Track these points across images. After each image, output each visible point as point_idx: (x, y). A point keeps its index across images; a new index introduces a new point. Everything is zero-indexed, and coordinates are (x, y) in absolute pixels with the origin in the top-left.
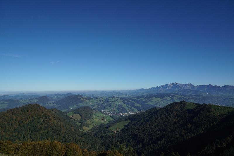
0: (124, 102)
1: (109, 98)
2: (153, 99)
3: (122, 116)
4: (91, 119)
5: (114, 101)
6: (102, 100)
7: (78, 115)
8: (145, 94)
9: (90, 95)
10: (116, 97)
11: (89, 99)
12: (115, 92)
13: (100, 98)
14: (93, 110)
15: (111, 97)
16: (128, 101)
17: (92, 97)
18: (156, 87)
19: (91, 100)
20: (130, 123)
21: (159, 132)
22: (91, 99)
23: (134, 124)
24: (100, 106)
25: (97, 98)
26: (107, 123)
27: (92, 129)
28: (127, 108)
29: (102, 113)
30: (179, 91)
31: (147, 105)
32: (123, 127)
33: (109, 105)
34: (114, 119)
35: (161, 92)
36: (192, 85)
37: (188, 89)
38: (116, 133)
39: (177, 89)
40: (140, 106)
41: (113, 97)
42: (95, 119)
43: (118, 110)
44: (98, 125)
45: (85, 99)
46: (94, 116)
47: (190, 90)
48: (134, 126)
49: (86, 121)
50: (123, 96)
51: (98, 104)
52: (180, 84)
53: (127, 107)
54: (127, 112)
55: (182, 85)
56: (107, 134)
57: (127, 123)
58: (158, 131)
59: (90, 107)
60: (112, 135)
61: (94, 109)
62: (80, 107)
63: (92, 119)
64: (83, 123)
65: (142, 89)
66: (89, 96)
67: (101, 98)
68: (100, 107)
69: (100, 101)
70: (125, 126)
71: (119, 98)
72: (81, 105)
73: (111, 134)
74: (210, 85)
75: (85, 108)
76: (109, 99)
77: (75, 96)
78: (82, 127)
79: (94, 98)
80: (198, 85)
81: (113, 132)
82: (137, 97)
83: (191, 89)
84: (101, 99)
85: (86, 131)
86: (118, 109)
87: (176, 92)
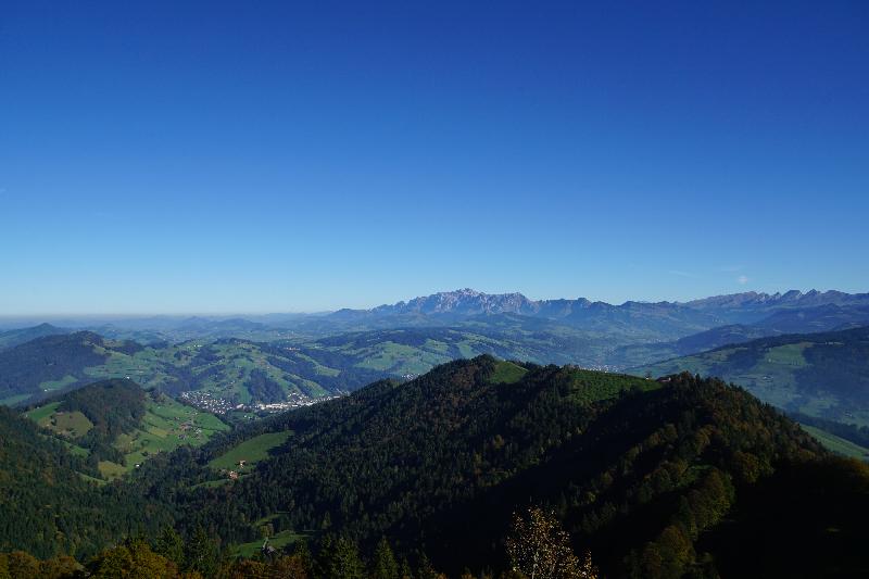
0: (271, 361)
1: (215, 343)
2: (382, 349)
3: (262, 414)
4: (137, 431)
5: (236, 357)
6: (185, 353)
7: (79, 415)
8: (356, 330)
9: (136, 334)
10: (243, 341)
11: (130, 348)
12: (238, 322)
13: (175, 346)
14: (147, 395)
15: (223, 341)
16: (289, 355)
17: (143, 342)
18: (399, 305)
19: (139, 354)
20: (291, 438)
21: (396, 469)
22: (140, 348)
23: (307, 444)
24: (177, 376)
25: (164, 345)
26: (204, 442)
27: (137, 470)
28: (284, 384)
29: (185, 403)
30: (478, 318)
31: (362, 369)
32: (264, 456)
33: (214, 371)
34: (233, 427)
35: (414, 323)
36: (523, 300)
37: (510, 314)
38: (236, 481)
39: (471, 313)
40: (336, 373)
41: (232, 340)
42: (152, 430)
43: (249, 390)
44: (164, 454)
45: (116, 349)
46: (149, 418)
47: (515, 316)
48: (305, 450)
49: (112, 438)
50: (271, 338)
51: (169, 369)
52: (481, 295)
53: (285, 378)
54: (285, 399)
55: (491, 298)
56: (200, 485)
57: (278, 439)
58: (393, 466)
59: (136, 382)
60: (220, 489)
61: (152, 390)
62: (91, 382)
63: (142, 428)
64: (98, 447)
65: (345, 313)
66: (131, 337)
67: (181, 344)
68: (175, 379)
69: (178, 356)
70: (273, 451)
71: (253, 343)
72: (95, 373)
73: (215, 484)
74: (581, 300)
75: (108, 385)
76: (216, 347)
77: (67, 336)
78: (95, 465)
79: (153, 346)
80: (544, 300)
81: (226, 476)
82: (325, 342)
83: (519, 313)
84: (181, 348)
85: (111, 480)
86: (248, 386)
87: (470, 323)
